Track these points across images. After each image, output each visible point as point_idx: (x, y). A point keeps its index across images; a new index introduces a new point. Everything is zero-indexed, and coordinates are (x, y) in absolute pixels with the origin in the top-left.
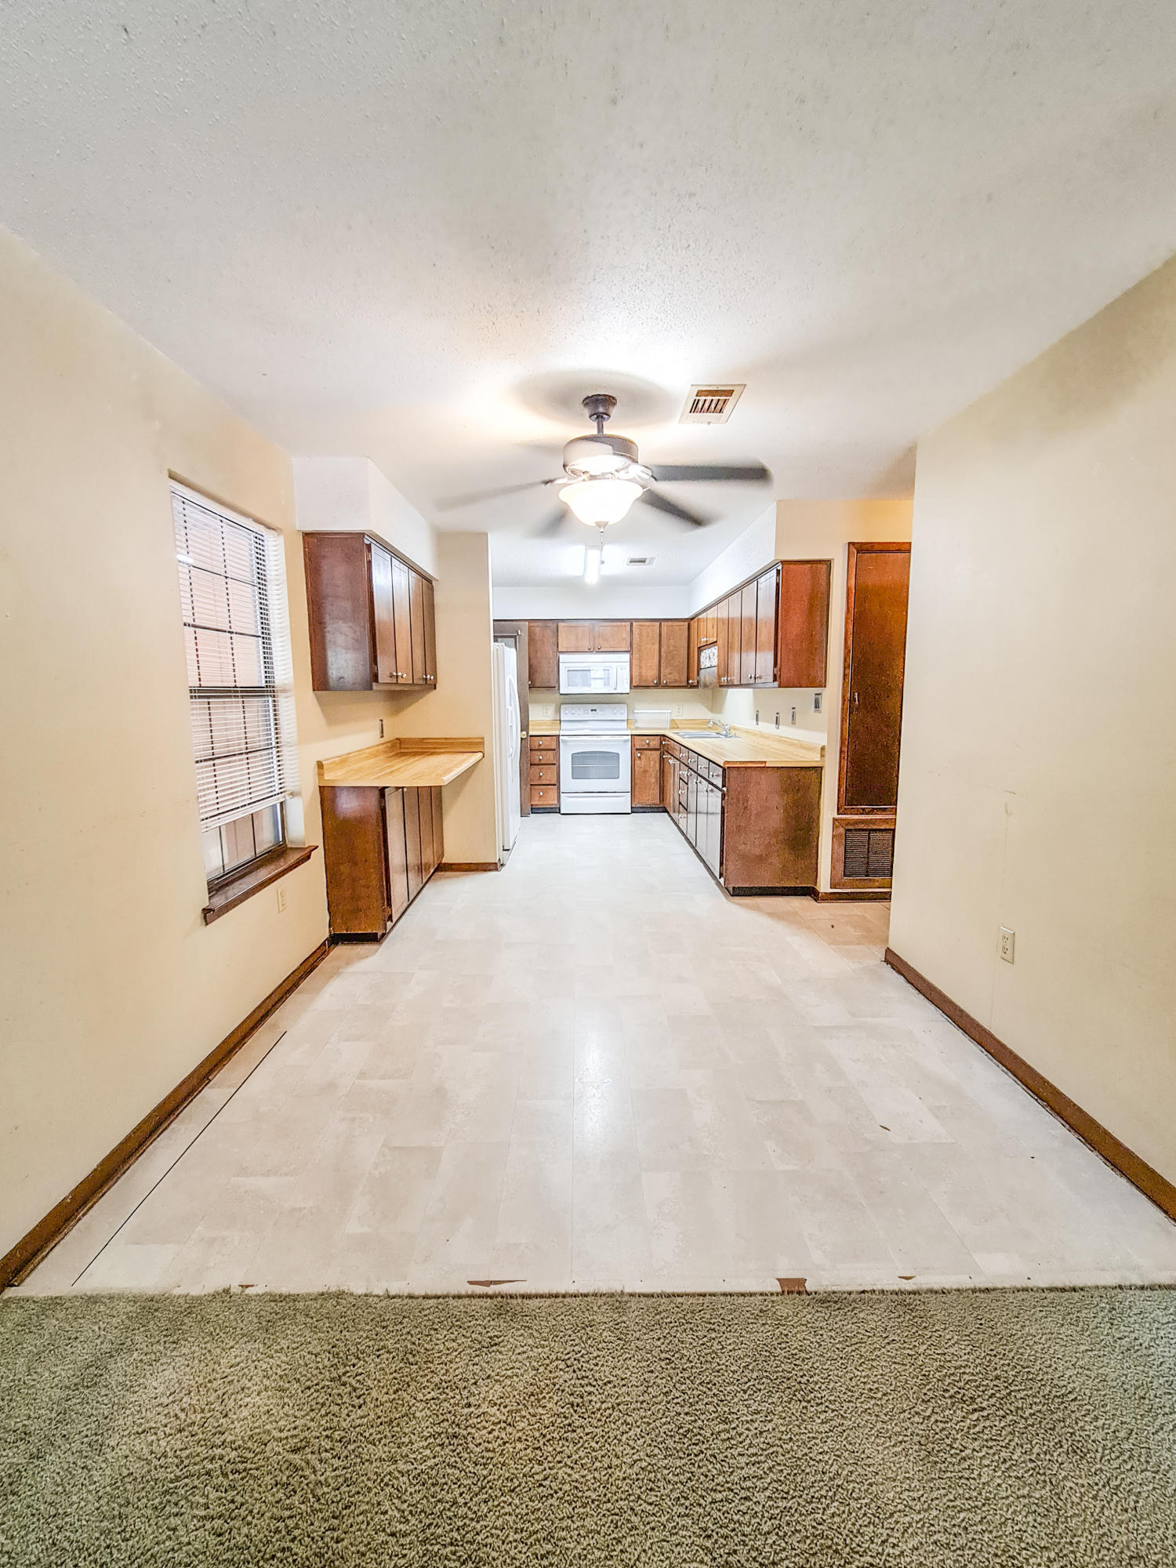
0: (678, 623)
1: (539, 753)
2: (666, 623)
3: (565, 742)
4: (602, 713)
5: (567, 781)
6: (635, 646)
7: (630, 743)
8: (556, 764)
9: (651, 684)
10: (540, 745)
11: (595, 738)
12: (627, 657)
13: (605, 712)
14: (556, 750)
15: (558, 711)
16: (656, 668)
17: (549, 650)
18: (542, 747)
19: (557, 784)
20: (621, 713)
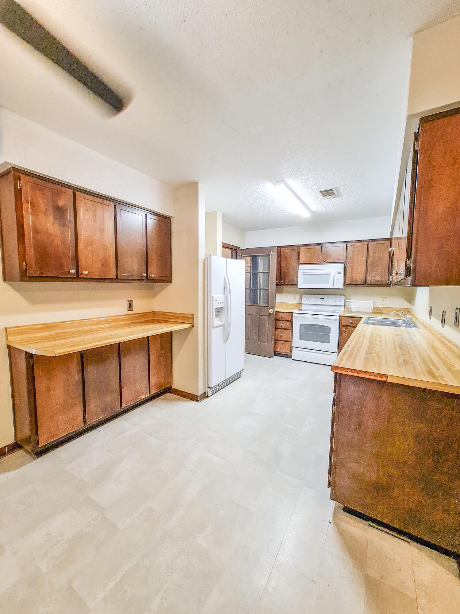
0: (383, 242)
1: (282, 322)
2: (373, 242)
3: (296, 317)
4: (328, 300)
5: (297, 341)
6: (348, 258)
7: (338, 322)
8: (291, 329)
9: (360, 283)
10: (282, 318)
11: (315, 316)
12: (342, 266)
13: (330, 300)
14: (291, 322)
15: (301, 298)
16: (364, 273)
17: (293, 263)
18: (283, 319)
19: (291, 342)
20: (340, 301)
